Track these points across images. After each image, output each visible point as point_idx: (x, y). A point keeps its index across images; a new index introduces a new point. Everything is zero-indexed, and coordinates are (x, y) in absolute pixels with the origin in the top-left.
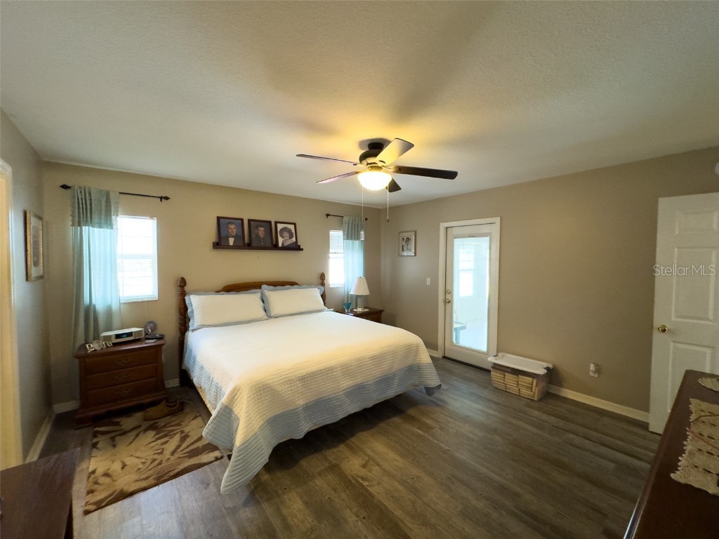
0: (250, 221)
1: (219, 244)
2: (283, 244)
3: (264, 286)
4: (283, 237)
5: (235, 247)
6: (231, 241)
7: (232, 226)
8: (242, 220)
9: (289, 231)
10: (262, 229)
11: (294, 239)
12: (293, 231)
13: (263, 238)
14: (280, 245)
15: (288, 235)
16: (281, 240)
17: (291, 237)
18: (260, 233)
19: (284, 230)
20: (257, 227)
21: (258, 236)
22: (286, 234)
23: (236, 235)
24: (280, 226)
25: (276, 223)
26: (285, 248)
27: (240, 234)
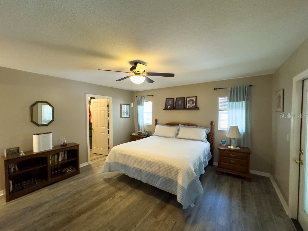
0: (176, 98)
1: (166, 108)
2: (189, 107)
3: (180, 125)
4: (189, 104)
5: (170, 109)
6: (169, 107)
7: (170, 101)
8: (174, 99)
9: (193, 101)
10: (181, 101)
11: (194, 104)
12: (195, 100)
13: (180, 105)
14: (187, 107)
15: (192, 102)
16: (188, 105)
17: (193, 103)
18: (180, 103)
19: (190, 100)
20: (179, 101)
21: (178, 104)
22: (191, 102)
23: (171, 105)
24: (189, 99)
25: (187, 98)
26: (189, 109)
27: (172, 104)
